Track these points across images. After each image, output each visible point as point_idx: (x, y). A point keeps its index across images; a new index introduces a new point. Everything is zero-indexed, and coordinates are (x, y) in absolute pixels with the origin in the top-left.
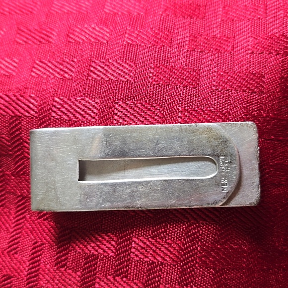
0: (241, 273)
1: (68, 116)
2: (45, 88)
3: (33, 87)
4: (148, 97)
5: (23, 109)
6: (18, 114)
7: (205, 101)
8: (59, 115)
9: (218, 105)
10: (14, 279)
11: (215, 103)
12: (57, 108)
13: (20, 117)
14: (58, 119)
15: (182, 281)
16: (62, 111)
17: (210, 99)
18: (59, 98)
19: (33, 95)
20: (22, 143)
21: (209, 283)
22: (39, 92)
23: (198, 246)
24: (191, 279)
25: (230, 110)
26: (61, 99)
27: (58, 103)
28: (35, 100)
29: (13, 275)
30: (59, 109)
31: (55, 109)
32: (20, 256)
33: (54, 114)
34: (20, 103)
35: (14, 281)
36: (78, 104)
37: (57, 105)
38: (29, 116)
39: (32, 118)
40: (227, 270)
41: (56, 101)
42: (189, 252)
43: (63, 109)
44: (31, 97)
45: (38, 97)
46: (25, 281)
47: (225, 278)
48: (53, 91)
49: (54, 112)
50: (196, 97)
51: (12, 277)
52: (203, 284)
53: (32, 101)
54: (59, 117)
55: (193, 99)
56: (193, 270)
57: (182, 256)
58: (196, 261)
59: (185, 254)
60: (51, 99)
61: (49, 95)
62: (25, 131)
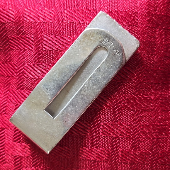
0: (151, 113)
1: (34, 20)
2: (18, 3)
3: (10, 3)
4: (86, 5)
5: (6, 18)
6: (3, 21)
7: (122, 6)
8: (29, 20)
9: (130, 8)
10: (6, 130)
11: (128, 7)
12: (27, 15)
13: (4, 24)
14: (28, 22)
15: (114, 120)
16: (30, 17)
17: (125, 5)
18: (28, 9)
19: (11, 8)
20: (8, 41)
21: (131, 120)
22: (14, 5)
23: (123, 97)
24: (120, 118)
25: (138, 11)
26: (29, 10)
27: (27, 12)
28: (12, 11)
29: (5, 127)
30: (28, 16)
31: (26, 16)
32: (8, 115)
33: (25, 19)
34: (3, 14)
35: (6, 132)
36: (40, 12)
37: (26, 13)
38: (10, 23)
39: (12, 23)
40: (142, 111)
41: (26, 11)
42: (117, 101)
43: (31, 16)
44: (9, 9)
45: (14, 9)
46: (13, 130)
47: (140, 116)
48: (23, 5)
49: (26, 18)
50: (116, 4)
51: (5, 129)
52: (127, 120)
53: (11, 12)
54: (28, 21)
55: (114, 5)
56: (121, 112)
57: (113, 104)
58: (122, 106)
59: (115, 102)
60: (22, 10)
61: (21, 7)
62: (9, 32)
